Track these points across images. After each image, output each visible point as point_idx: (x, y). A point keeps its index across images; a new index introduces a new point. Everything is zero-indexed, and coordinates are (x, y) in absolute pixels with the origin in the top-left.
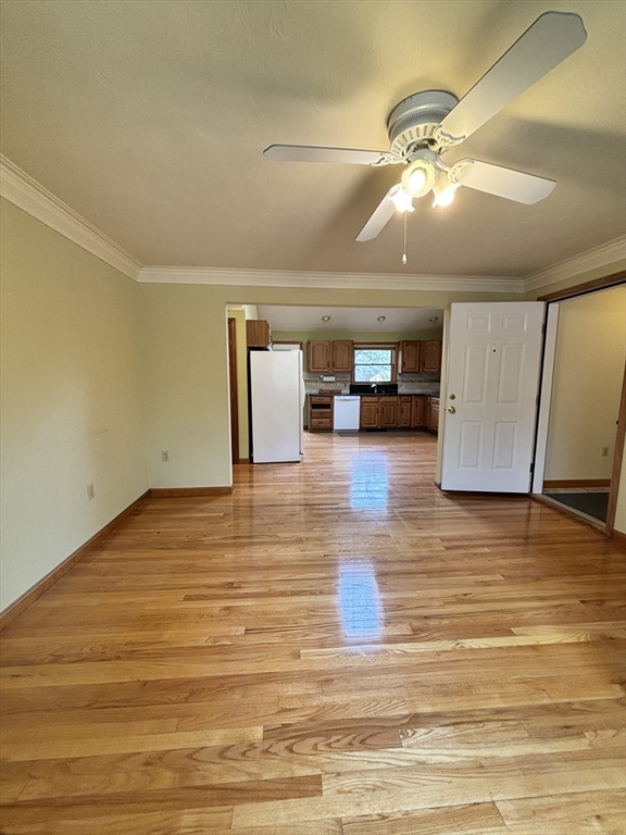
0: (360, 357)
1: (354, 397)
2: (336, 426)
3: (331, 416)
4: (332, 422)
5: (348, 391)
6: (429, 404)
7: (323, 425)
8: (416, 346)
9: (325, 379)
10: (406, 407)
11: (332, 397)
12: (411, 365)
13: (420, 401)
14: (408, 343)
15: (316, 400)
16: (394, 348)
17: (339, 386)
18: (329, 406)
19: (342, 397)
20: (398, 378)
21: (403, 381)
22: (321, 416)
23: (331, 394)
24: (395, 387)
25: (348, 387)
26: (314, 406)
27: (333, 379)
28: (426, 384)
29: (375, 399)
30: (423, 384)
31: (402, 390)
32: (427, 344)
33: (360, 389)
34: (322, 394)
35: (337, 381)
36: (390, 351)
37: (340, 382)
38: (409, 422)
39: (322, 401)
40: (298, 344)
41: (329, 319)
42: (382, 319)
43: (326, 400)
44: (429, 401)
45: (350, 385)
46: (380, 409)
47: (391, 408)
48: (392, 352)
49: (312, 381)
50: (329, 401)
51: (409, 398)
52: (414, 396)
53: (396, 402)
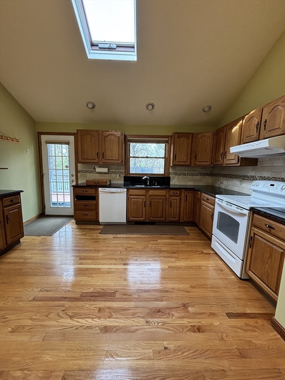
0: (136, 149)
1: (119, 190)
2: (102, 219)
3: (97, 208)
4: (97, 214)
6: (199, 200)
7: (88, 218)
8: (188, 138)
9: (98, 170)
10: (175, 200)
11: (96, 190)
12: (183, 158)
13: (190, 195)
14: (179, 135)
15: (81, 192)
16: (167, 142)
17: (111, 177)
18: (95, 198)
19: (107, 190)
20: (171, 170)
21: (176, 174)
22: (87, 208)
24: (169, 179)
25: (122, 178)
26: (78, 198)
27: (105, 170)
28: (198, 177)
29: (142, 192)
31: (175, 182)
32: (200, 136)
33: (132, 181)
34: (88, 185)
35: (109, 173)
36: (164, 145)
37: (115, 173)
38: (177, 216)
39: (86, 193)
40: (72, 135)
41: (94, 107)
42: (150, 107)
43: (90, 192)
44: (199, 196)
45: (124, 177)
46: (148, 203)
47: (158, 202)
48: (166, 145)
49: (87, 171)
50: (94, 193)
51: (178, 192)
52: (183, 190)
53: (165, 196)
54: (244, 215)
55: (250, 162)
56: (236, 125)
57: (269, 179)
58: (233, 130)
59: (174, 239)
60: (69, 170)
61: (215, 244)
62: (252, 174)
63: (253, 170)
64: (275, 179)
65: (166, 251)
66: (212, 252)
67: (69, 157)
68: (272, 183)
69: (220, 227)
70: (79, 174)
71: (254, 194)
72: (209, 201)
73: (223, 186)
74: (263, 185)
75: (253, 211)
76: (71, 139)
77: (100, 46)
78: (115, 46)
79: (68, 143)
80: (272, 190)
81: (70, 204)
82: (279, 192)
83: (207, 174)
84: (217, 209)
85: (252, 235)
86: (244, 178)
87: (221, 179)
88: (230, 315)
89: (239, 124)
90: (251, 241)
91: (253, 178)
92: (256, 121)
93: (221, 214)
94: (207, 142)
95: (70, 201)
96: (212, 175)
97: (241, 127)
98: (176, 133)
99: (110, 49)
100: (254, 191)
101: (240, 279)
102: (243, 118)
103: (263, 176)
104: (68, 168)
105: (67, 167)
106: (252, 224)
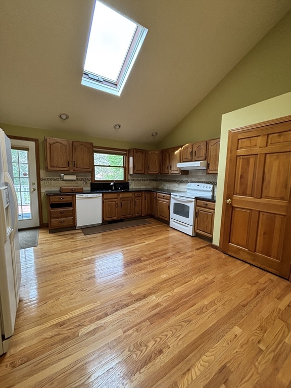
0: (99, 158)
1: (96, 195)
2: (79, 223)
3: (73, 214)
4: (74, 220)
5: (89, 188)
6: (155, 198)
7: (65, 224)
8: (143, 154)
9: (66, 177)
10: (138, 201)
11: (74, 196)
12: (140, 168)
13: (148, 195)
14: (137, 150)
15: (55, 200)
16: (126, 154)
17: (81, 184)
18: (72, 204)
19: (84, 195)
20: (129, 177)
21: (133, 180)
22: (63, 215)
23: (73, 193)
24: (127, 184)
25: (89, 185)
26: (53, 206)
27: (74, 177)
28: (148, 182)
29: (115, 196)
30: (146, 182)
31: (133, 186)
32: (150, 153)
34: (62, 192)
35: (77, 180)
36: (122, 156)
37: (81, 180)
38: (140, 212)
39: (63, 200)
40: (33, 141)
41: (67, 117)
42: (117, 127)
43: (67, 199)
44: (155, 195)
45: (91, 183)
46: (119, 204)
47: (127, 202)
48: (124, 157)
49: (51, 179)
50: (71, 199)
51: (140, 193)
52: (143, 192)
53: (131, 197)
54: (192, 201)
55: (185, 172)
56: (177, 150)
57: (196, 182)
58: (176, 153)
59: (145, 227)
60: (29, 178)
61: (172, 224)
62: (185, 179)
63: (186, 177)
64: (199, 182)
65: (147, 234)
66: (170, 229)
67: (29, 164)
68: (198, 184)
69: (175, 212)
70: (41, 182)
71: (188, 191)
72: (165, 198)
73: (165, 188)
74: (193, 186)
75: (197, 198)
76: (32, 145)
77: (90, 75)
78: (102, 80)
79: (27, 149)
80: (199, 188)
81: (30, 215)
82: (202, 189)
83: (153, 180)
84: (173, 202)
85: (197, 211)
86: (180, 182)
87: (164, 183)
88: (197, 249)
89: (179, 150)
90: (196, 214)
91: (187, 182)
92: (190, 150)
93: (175, 204)
94: (155, 157)
95: (30, 212)
96: (156, 180)
97: (181, 151)
98: (135, 149)
99: (98, 81)
100: (188, 189)
101: (192, 236)
102: (181, 147)
103: (193, 180)
104: (28, 176)
105: (25, 174)
106: (196, 206)
